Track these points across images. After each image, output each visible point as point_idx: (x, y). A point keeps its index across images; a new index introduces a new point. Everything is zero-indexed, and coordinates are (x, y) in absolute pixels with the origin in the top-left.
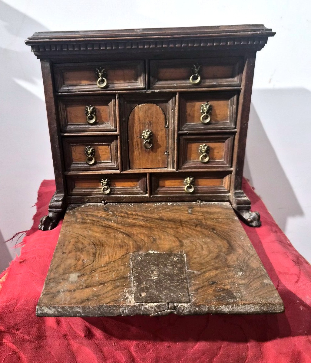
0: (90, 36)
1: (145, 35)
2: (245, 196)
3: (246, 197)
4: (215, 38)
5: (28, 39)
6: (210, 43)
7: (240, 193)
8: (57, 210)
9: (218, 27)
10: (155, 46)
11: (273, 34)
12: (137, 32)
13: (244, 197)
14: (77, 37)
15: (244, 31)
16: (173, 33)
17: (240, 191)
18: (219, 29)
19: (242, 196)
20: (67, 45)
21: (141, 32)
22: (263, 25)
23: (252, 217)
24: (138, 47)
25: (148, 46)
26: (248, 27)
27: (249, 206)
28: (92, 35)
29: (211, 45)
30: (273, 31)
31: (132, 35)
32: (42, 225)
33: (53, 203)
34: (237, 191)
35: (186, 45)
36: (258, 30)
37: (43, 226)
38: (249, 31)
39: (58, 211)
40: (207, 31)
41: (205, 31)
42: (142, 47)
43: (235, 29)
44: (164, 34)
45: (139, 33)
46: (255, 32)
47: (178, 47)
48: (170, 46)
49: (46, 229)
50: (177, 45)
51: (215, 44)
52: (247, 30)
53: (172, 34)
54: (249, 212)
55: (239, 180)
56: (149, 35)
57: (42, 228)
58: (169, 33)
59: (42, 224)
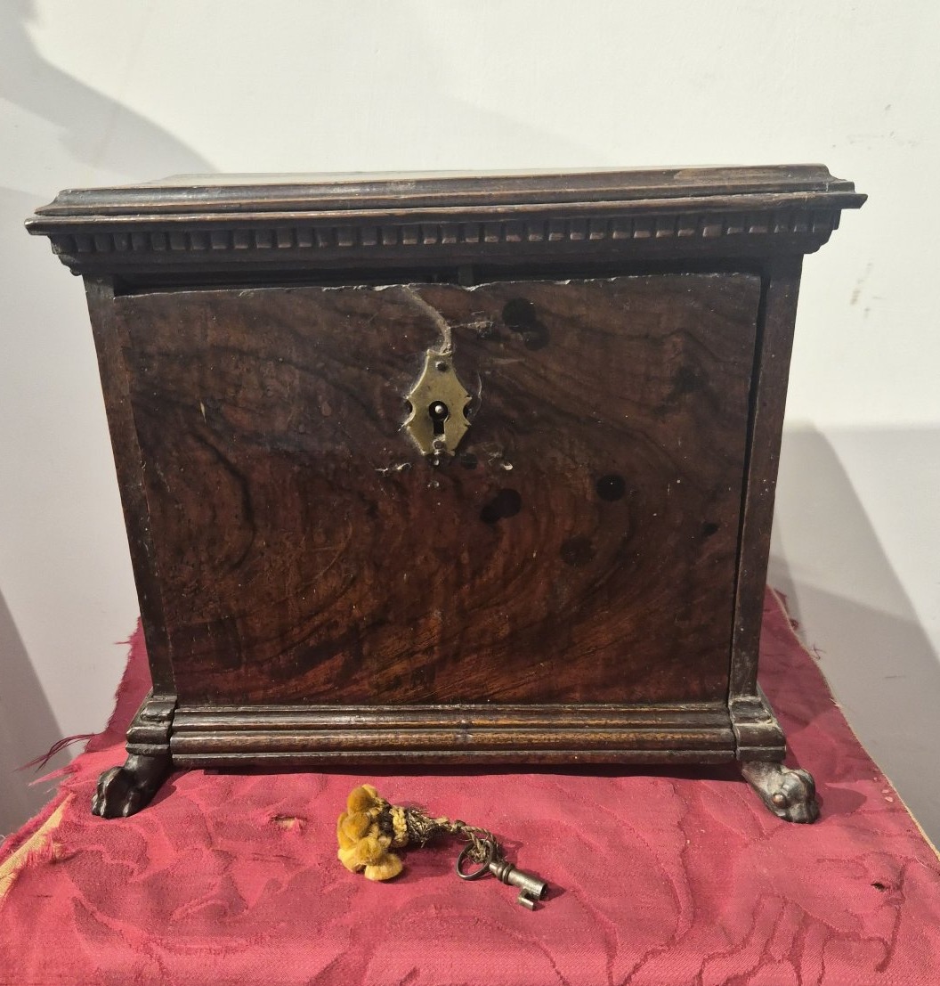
0: (240, 204)
1: (422, 202)
2: (769, 718)
3: (769, 721)
4: (656, 213)
5: (36, 213)
6: (641, 229)
7: (750, 704)
8: (153, 747)
9: (670, 174)
10: (458, 241)
11: (858, 201)
12: (399, 193)
13: (764, 719)
14: (198, 209)
15: (758, 189)
16: (516, 195)
17: (749, 698)
18: (674, 181)
19: (756, 714)
20: (167, 235)
21: (410, 192)
22: (823, 170)
23: (787, 787)
24: (400, 241)
25: (433, 241)
26: (772, 174)
27: (780, 748)
28: (247, 204)
29: (646, 234)
30: (858, 190)
31: (380, 204)
32: (100, 799)
33: (141, 725)
34: (741, 699)
35: (559, 236)
36: (807, 187)
37: (104, 804)
38: (776, 189)
39: (155, 750)
40: (630, 191)
41: (625, 191)
42: (413, 242)
43: (727, 184)
44: (487, 201)
45: (403, 197)
46: (795, 195)
47: (534, 243)
48: (508, 238)
49: (113, 813)
50: (531, 238)
51: (658, 234)
52: (768, 185)
53: (511, 200)
54: (779, 769)
55: (748, 664)
56: (434, 202)
57: (102, 810)
58: (502, 196)
59: (103, 797)
